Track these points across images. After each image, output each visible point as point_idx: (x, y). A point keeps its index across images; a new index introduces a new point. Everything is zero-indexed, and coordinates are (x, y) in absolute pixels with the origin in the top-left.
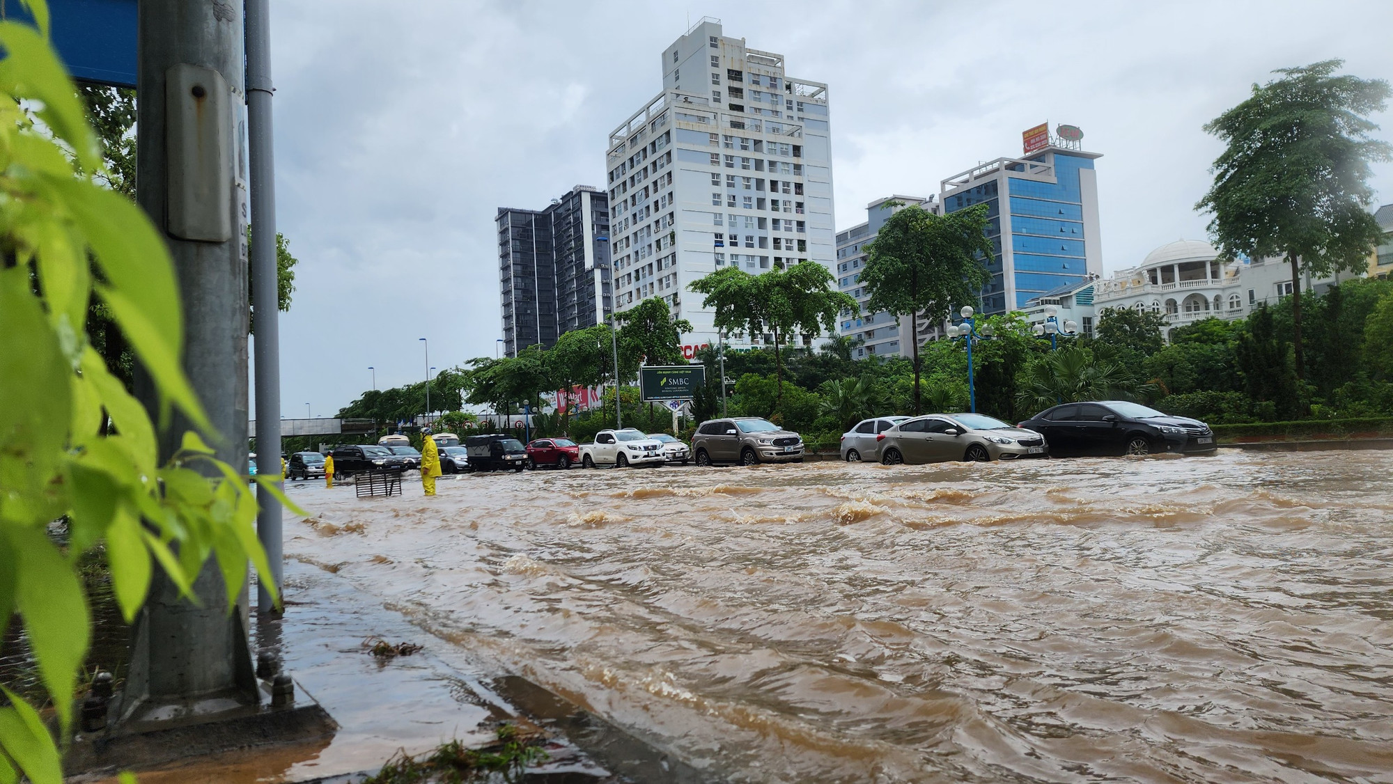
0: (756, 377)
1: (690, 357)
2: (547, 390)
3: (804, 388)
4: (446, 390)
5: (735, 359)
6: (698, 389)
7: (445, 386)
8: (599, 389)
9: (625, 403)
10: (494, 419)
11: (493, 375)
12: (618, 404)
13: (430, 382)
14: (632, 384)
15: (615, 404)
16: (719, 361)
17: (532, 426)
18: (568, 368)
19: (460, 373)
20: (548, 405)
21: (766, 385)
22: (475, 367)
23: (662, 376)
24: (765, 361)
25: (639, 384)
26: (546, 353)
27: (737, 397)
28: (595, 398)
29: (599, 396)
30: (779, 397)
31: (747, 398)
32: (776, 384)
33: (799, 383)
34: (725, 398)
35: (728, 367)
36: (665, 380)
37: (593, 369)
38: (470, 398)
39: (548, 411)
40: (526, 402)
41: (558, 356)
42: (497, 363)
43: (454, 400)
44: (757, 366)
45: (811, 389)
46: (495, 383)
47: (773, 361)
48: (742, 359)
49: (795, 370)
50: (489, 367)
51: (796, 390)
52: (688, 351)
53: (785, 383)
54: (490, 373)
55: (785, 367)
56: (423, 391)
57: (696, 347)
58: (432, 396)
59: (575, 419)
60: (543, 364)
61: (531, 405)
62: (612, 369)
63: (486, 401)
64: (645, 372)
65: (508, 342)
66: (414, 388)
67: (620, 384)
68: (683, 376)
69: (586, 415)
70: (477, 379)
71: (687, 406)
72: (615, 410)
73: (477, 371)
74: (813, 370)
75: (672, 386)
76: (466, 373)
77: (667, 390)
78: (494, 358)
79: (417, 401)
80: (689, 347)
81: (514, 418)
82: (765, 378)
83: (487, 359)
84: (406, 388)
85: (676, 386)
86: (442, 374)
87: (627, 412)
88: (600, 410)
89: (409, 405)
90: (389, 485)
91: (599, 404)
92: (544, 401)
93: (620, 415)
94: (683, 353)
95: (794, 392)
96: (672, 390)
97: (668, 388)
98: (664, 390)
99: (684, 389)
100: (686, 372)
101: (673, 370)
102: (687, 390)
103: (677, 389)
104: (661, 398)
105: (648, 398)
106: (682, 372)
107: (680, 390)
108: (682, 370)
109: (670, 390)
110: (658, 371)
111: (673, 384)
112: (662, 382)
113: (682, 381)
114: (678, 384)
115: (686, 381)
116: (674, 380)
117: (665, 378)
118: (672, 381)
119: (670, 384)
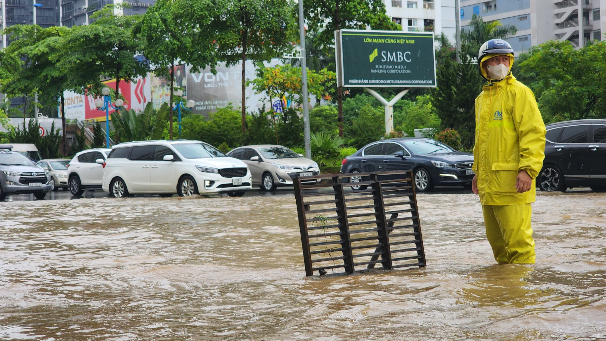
23: (373, 46)
36: (375, 53)
40: (106, 90)
68: (402, 48)
75: (386, 63)
77: (379, 69)
85: (393, 63)
96: (387, 69)
97: (381, 67)
98: (375, 69)
99: (404, 69)
100: (407, 41)
101: (387, 38)
102: (409, 71)
103: (394, 69)
104: (370, 82)
105: (351, 81)
106: (401, 41)
107: (398, 69)
108: (400, 38)
109: (384, 69)
110: (366, 37)
111: (388, 61)
112: (371, 56)
113: (401, 56)
114: (395, 61)
115: (408, 57)
116: (389, 54)
117: (376, 50)
118: (386, 55)
119: (384, 59)
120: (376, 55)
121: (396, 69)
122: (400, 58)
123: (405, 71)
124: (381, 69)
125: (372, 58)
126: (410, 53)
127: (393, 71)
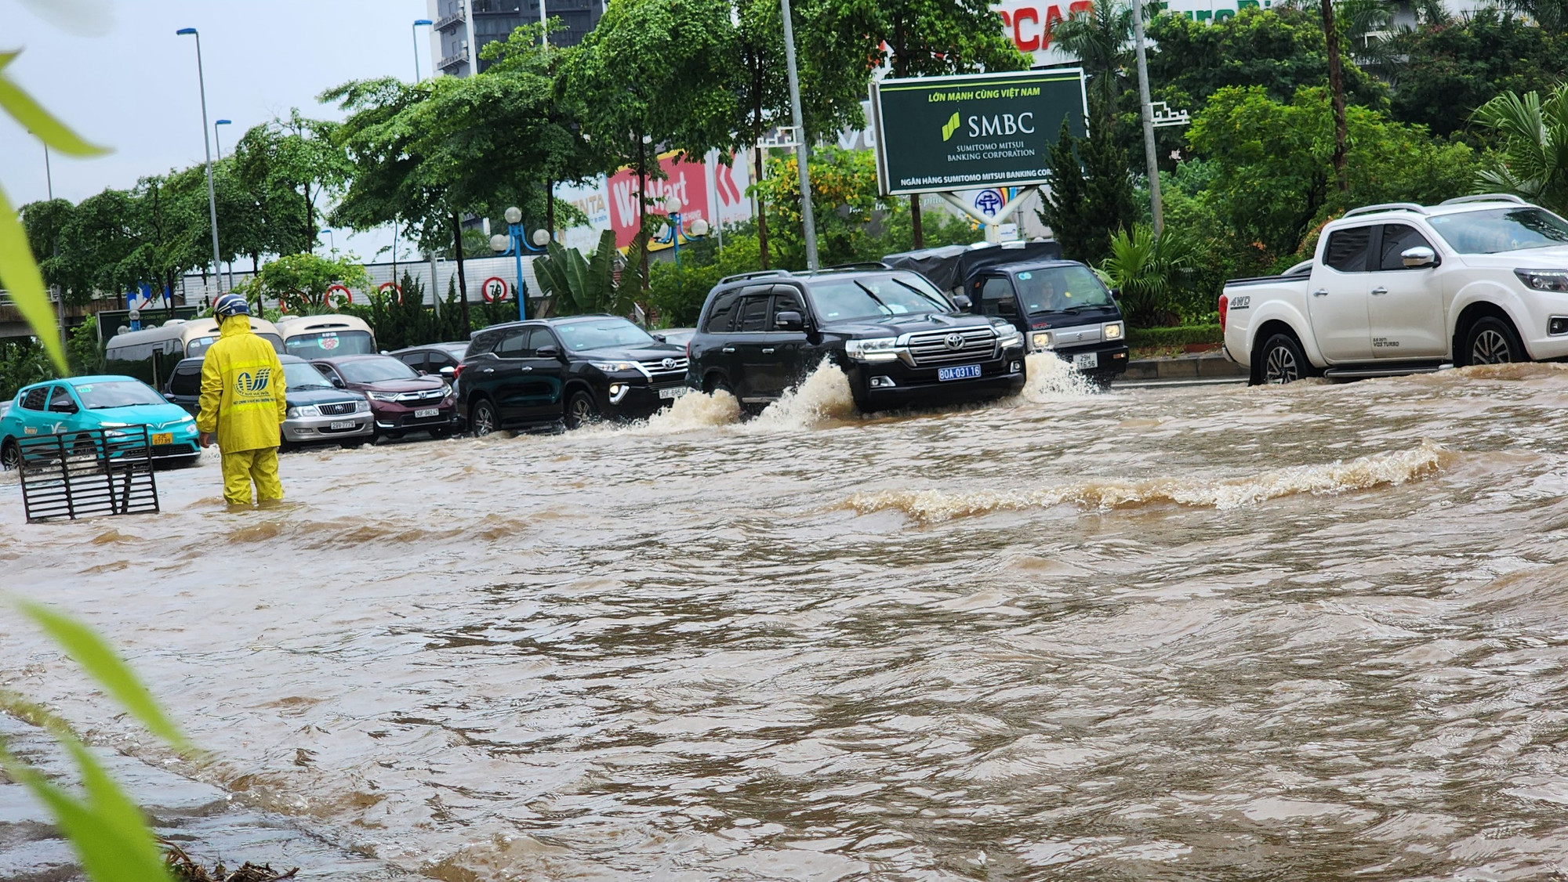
0: (1258, 98)
1: (1032, 45)
2: (575, 172)
3: (1423, 128)
4: (267, 187)
5: (1186, 44)
6: (1066, 145)
7: (263, 173)
8: (744, 160)
9: (826, 199)
10: (422, 274)
11: (409, 131)
12: (807, 205)
13: (217, 167)
14: (848, 141)
15: (797, 208)
16: (1134, 53)
17: (534, 290)
18: (642, 96)
19: (306, 134)
20: (581, 220)
21: (1292, 120)
22: (352, 112)
23: (948, 108)
24: (1285, 46)
25: (870, 142)
26: (571, 53)
27: (1196, 170)
28: (728, 192)
29: (742, 185)
30: (1337, 158)
31: (1228, 173)
32: (1327, 116)
33: (1403, 113)
34: (1157, 176)
35: (1160, 73)
36: (955, 121)
37: (722, 99)
38: (342, 211)
39: (581, 241)
40: (513, 213)
41: (611, 64)
42: (421, 94)
43: (293, 219)
44: (1259, 65)
45: (1442, 130)
46: (416, 159)
47: (1312, 44)
48: (1209, 42)
49: (1384, 70)
50: (395, 110)
51: (1394, 135)
52: (1026, 25)
53: (1357, 113)
54: (399, 127)
55: (1354, 63)
56: (199, 193)
57: (1053, 10)
58: (228, 211)
59: (669, 262)
60: (560, 88)
61: (529, 222)
62: (781, 94)
63: (390, 217)
64: (892, 101)
65: (450, 28)
66: (171, 187)
67: (810, 140)
68: (1014, 106)
69: (703, 247)
70: (359, 147)
71: (1031, 203)
72: (799, 228)
73: (359, 123)
74: (1448, 68)
75: (980, 139)
76: (324, 131)
77: (965, 153)
78: (409, 80)
79: (181, 227)
80: (1029, 13)
81: (479, 270)
82: (1288, 102)
83: (385, 83)
84: (144, 189)
85: (994, 138)
86: (250, 138)
87: (837, 230)
88: (749, 230)
89: (158, 241)
90: (119, 480)
91: (743, 211)
92: (568, 210)
93: (814, 243)
94: (1008, 33)
95: (1388, 145)
96: (982, 152)
97: (969, 148)
98: (956, 153)
99: (1020, 149)
100: (1024, 92)
101: (980, 88)
102: (1031, 152)
103: (998, 150)
104: (947, 179)
105: (904, 182)
106: (1010, 93)
107: (1007, 150)
108: (1008, 87)
109: (975, 152)
110: (933, 91)
111: (984, 134)
112: (945, 128)
113: (1011, 123)
114: (999, 133)
115: (1027, 122)
116: (984, 120)
117: (956, 116)
118: (979, 123)
119: (974, 132)
120: (957, 125)
121: (1002, 150)
122: (1010, 127)
123: (1023, 153)
124: (969, 152)
125: (947, 132)
126: (1031, 114)
127: (995, 155)
